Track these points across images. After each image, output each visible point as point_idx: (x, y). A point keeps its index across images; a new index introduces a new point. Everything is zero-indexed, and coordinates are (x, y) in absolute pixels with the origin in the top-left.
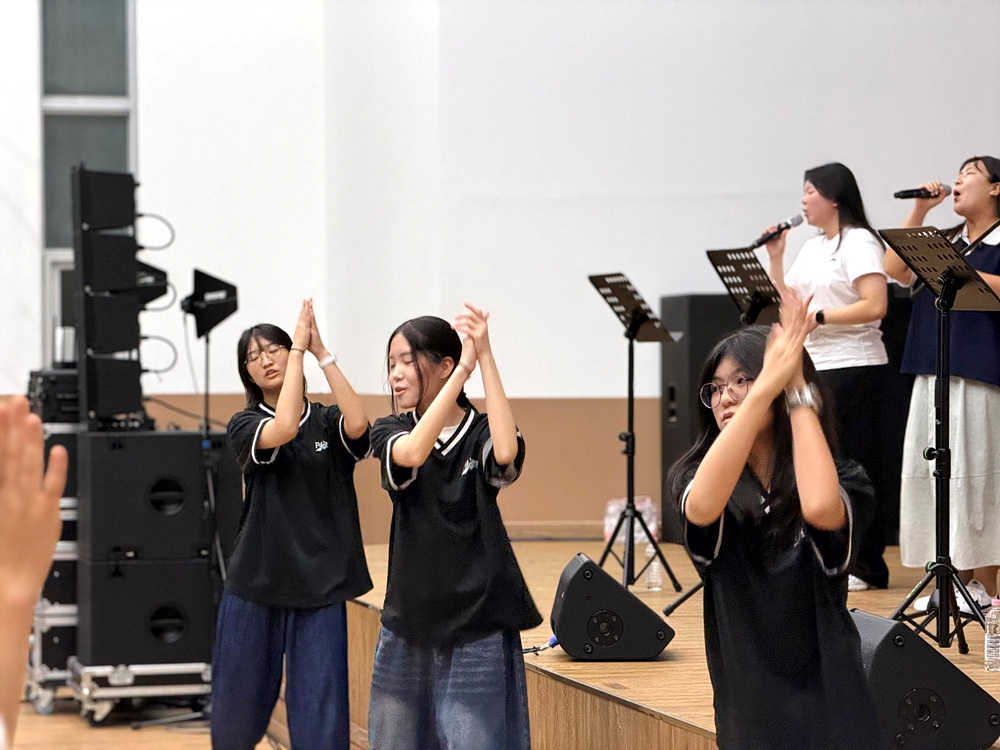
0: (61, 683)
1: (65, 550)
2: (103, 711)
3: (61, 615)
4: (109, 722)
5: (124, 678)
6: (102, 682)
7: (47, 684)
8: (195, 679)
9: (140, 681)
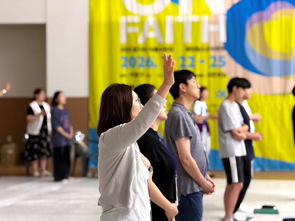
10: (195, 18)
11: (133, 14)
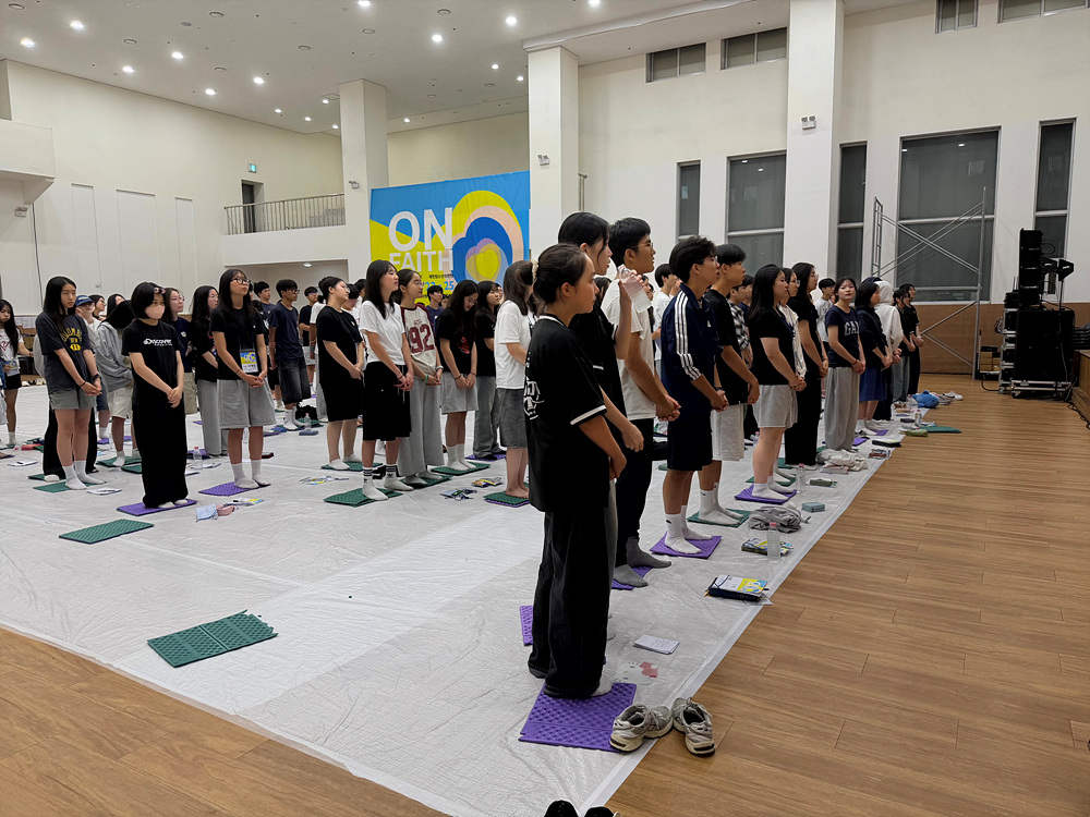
0: (1007, 385)
1: (1011, 346)
2: (1017, 394)
3: (1009, 365)
4: (1018, 397)
5: (1025, 385)
6: (1018, 385)
7: (1003, 385)
8: (1051, 386)
9: (1031, 385)
10: (434, 253)
11: (397, 251)
